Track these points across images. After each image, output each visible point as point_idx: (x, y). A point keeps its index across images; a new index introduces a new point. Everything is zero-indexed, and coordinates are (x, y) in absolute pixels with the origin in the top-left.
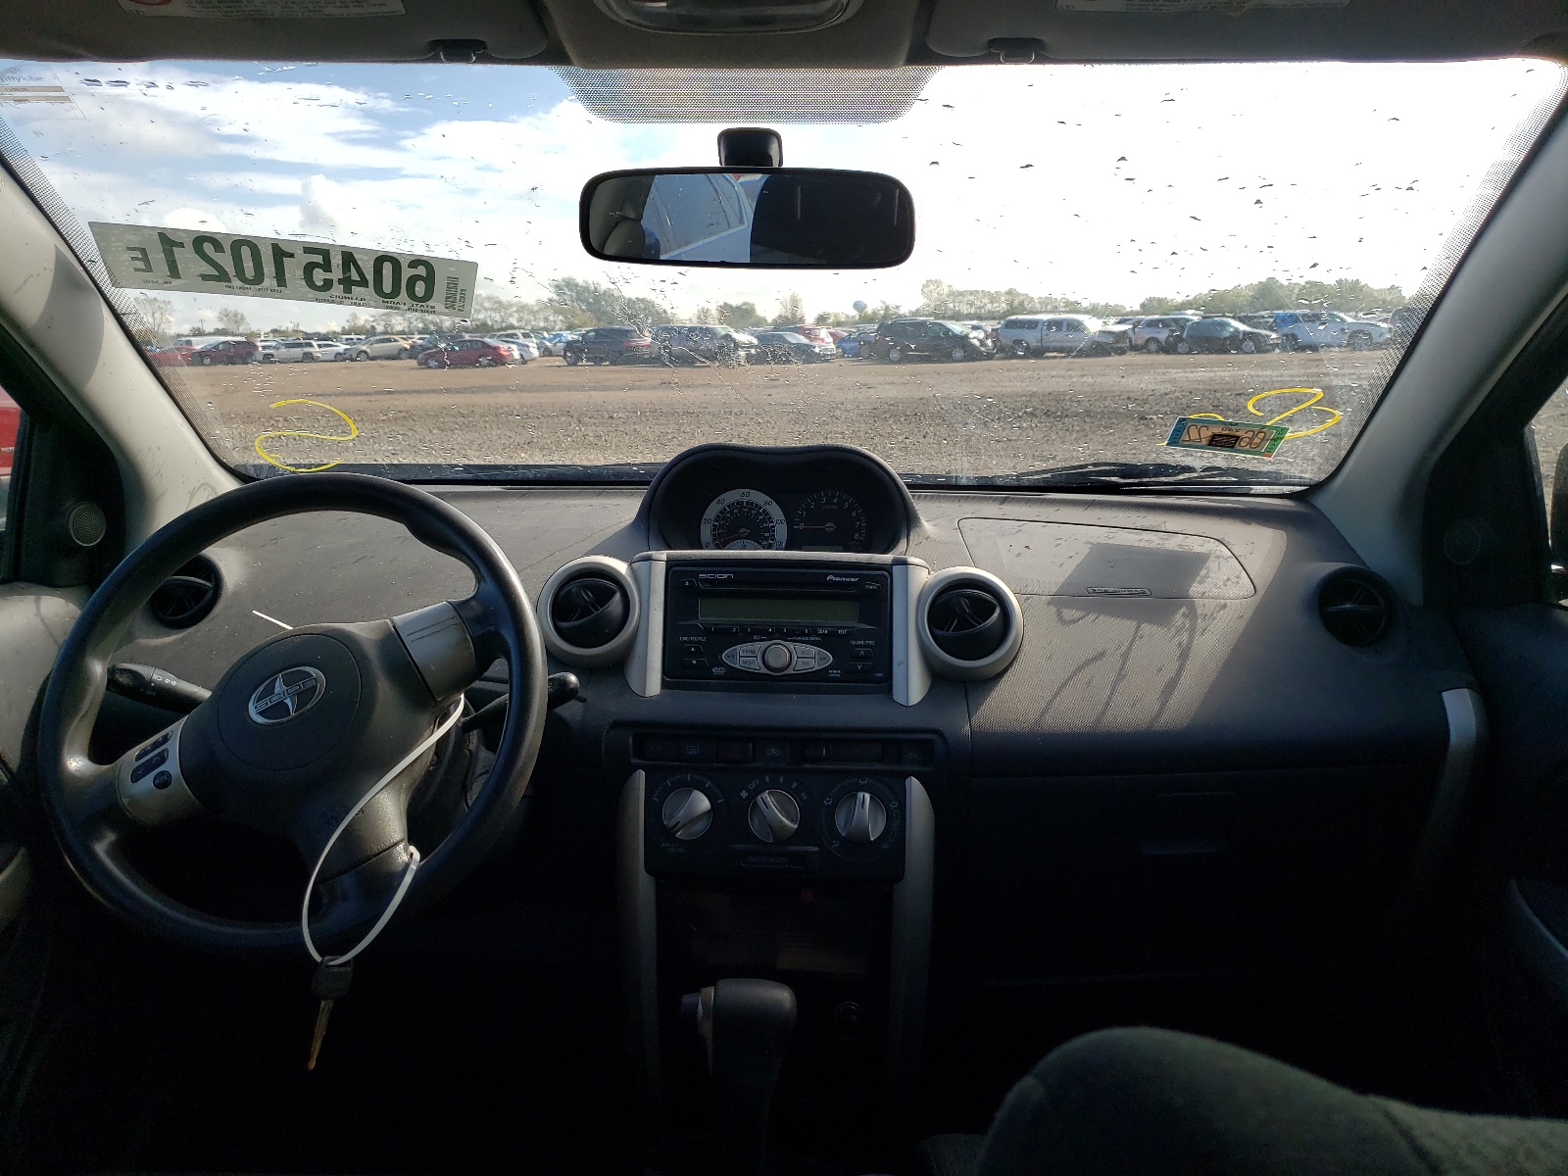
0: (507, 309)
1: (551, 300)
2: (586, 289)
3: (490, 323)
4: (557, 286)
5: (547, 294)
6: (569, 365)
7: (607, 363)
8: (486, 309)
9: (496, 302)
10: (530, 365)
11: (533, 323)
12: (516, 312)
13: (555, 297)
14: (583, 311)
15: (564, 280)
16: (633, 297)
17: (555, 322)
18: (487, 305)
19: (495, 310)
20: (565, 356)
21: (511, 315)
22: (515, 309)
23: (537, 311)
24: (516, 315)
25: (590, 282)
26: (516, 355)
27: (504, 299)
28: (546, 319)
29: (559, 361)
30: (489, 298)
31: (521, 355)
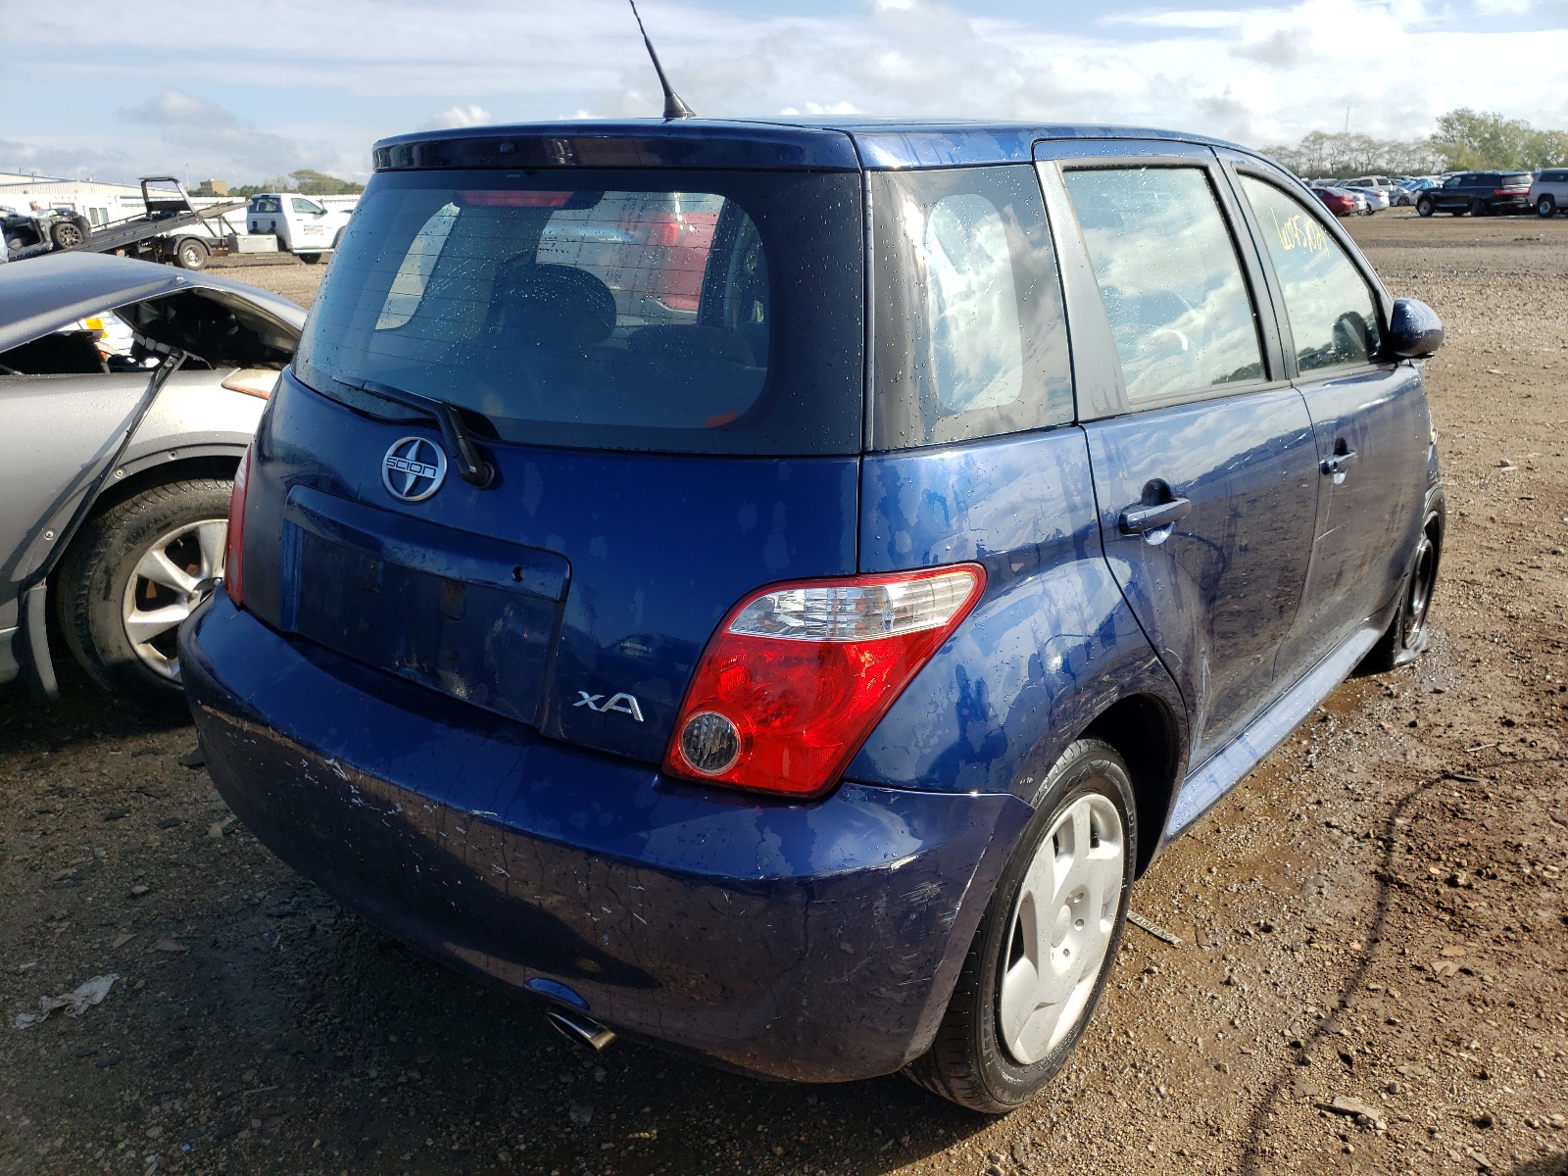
0: (1376, 149)
1: (1434, 137)
2: (1482, 122)
3: (1354, 166)
4: (1446, 120)
5: (1434, 129)
6: (1422, 216)
7: (1469, 213)
8: (1352, 150)
9: (1365, 142)
10: (1375, 216)
11: (1407, 165)
12: (1388, 152)
13: (1442, 134)
14: (1475, 149)
15: (1456, 113)
16: (1545, 131)
17: (1433, 163)
18: (1354, 145)
19: (1362, 150)
20: (1418, 208)
21: (1381, 156)
22: (1386, 149)
23: (1414, 151)
24: (1387, 156)
25: (1490, 113)
26: (1362, 205)
27: (1375, 138)
28: (1423, 160)
29: (1411, 211)
30: (1358, 138)
31: (1368, 205)
